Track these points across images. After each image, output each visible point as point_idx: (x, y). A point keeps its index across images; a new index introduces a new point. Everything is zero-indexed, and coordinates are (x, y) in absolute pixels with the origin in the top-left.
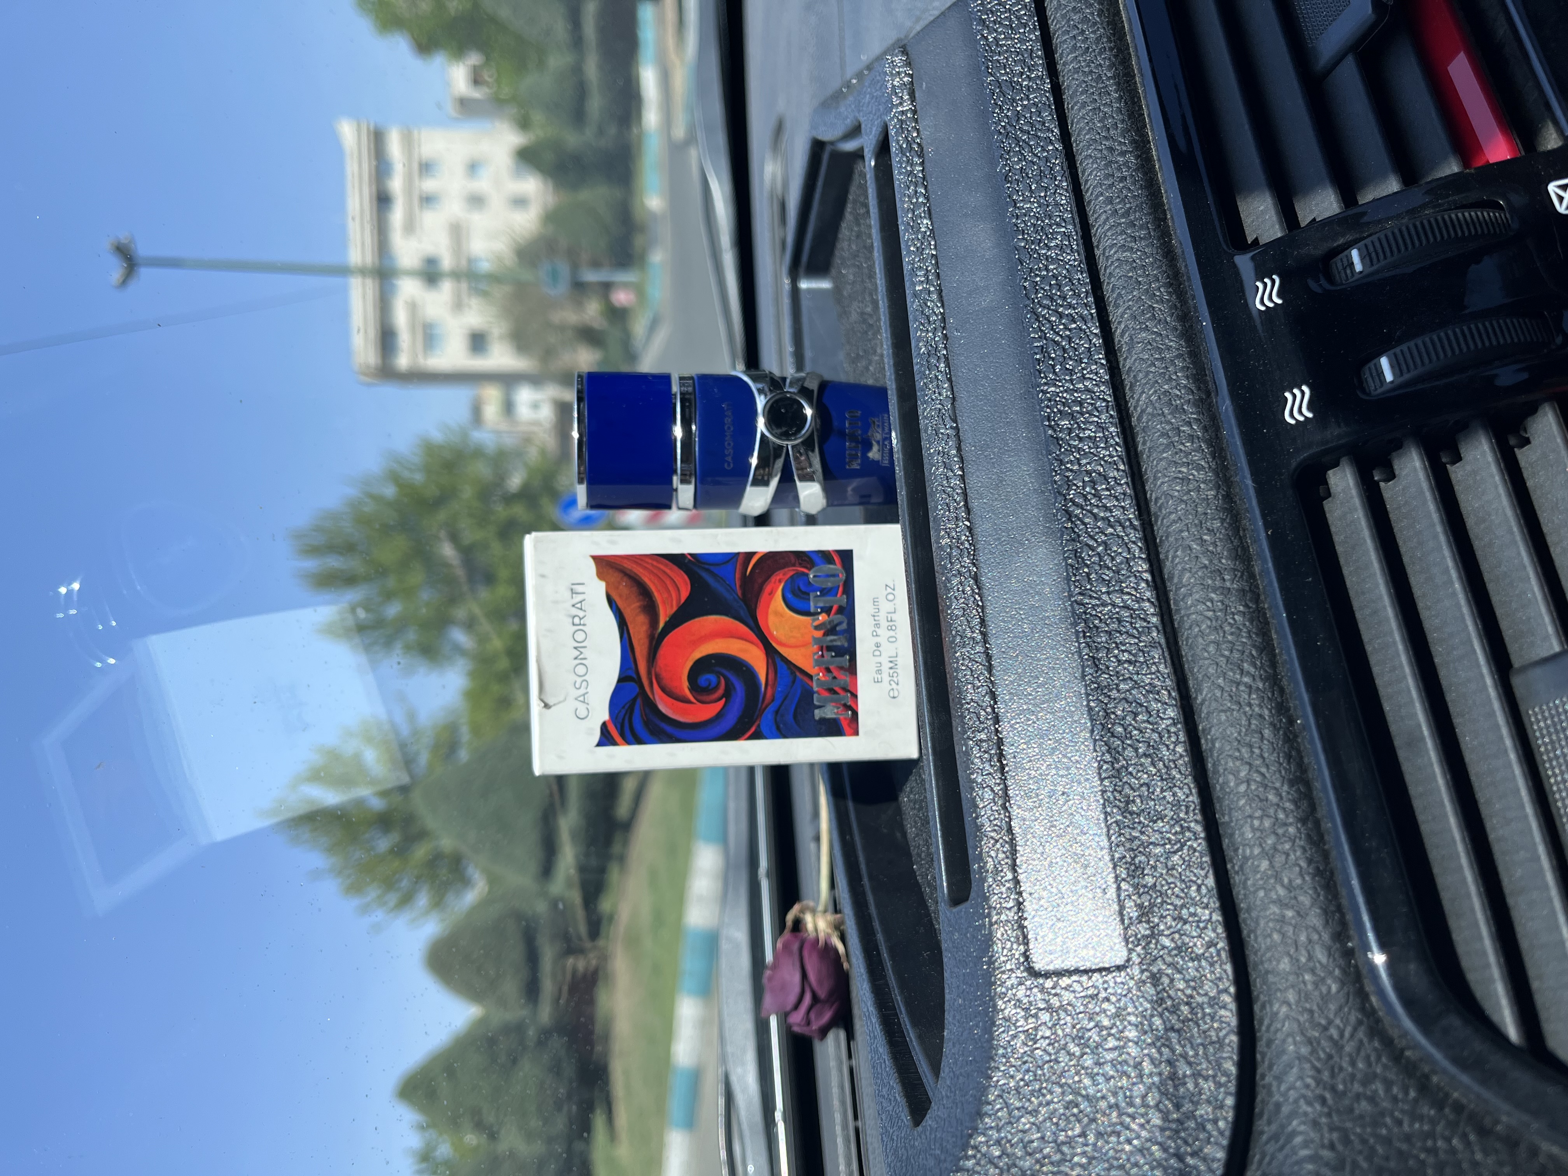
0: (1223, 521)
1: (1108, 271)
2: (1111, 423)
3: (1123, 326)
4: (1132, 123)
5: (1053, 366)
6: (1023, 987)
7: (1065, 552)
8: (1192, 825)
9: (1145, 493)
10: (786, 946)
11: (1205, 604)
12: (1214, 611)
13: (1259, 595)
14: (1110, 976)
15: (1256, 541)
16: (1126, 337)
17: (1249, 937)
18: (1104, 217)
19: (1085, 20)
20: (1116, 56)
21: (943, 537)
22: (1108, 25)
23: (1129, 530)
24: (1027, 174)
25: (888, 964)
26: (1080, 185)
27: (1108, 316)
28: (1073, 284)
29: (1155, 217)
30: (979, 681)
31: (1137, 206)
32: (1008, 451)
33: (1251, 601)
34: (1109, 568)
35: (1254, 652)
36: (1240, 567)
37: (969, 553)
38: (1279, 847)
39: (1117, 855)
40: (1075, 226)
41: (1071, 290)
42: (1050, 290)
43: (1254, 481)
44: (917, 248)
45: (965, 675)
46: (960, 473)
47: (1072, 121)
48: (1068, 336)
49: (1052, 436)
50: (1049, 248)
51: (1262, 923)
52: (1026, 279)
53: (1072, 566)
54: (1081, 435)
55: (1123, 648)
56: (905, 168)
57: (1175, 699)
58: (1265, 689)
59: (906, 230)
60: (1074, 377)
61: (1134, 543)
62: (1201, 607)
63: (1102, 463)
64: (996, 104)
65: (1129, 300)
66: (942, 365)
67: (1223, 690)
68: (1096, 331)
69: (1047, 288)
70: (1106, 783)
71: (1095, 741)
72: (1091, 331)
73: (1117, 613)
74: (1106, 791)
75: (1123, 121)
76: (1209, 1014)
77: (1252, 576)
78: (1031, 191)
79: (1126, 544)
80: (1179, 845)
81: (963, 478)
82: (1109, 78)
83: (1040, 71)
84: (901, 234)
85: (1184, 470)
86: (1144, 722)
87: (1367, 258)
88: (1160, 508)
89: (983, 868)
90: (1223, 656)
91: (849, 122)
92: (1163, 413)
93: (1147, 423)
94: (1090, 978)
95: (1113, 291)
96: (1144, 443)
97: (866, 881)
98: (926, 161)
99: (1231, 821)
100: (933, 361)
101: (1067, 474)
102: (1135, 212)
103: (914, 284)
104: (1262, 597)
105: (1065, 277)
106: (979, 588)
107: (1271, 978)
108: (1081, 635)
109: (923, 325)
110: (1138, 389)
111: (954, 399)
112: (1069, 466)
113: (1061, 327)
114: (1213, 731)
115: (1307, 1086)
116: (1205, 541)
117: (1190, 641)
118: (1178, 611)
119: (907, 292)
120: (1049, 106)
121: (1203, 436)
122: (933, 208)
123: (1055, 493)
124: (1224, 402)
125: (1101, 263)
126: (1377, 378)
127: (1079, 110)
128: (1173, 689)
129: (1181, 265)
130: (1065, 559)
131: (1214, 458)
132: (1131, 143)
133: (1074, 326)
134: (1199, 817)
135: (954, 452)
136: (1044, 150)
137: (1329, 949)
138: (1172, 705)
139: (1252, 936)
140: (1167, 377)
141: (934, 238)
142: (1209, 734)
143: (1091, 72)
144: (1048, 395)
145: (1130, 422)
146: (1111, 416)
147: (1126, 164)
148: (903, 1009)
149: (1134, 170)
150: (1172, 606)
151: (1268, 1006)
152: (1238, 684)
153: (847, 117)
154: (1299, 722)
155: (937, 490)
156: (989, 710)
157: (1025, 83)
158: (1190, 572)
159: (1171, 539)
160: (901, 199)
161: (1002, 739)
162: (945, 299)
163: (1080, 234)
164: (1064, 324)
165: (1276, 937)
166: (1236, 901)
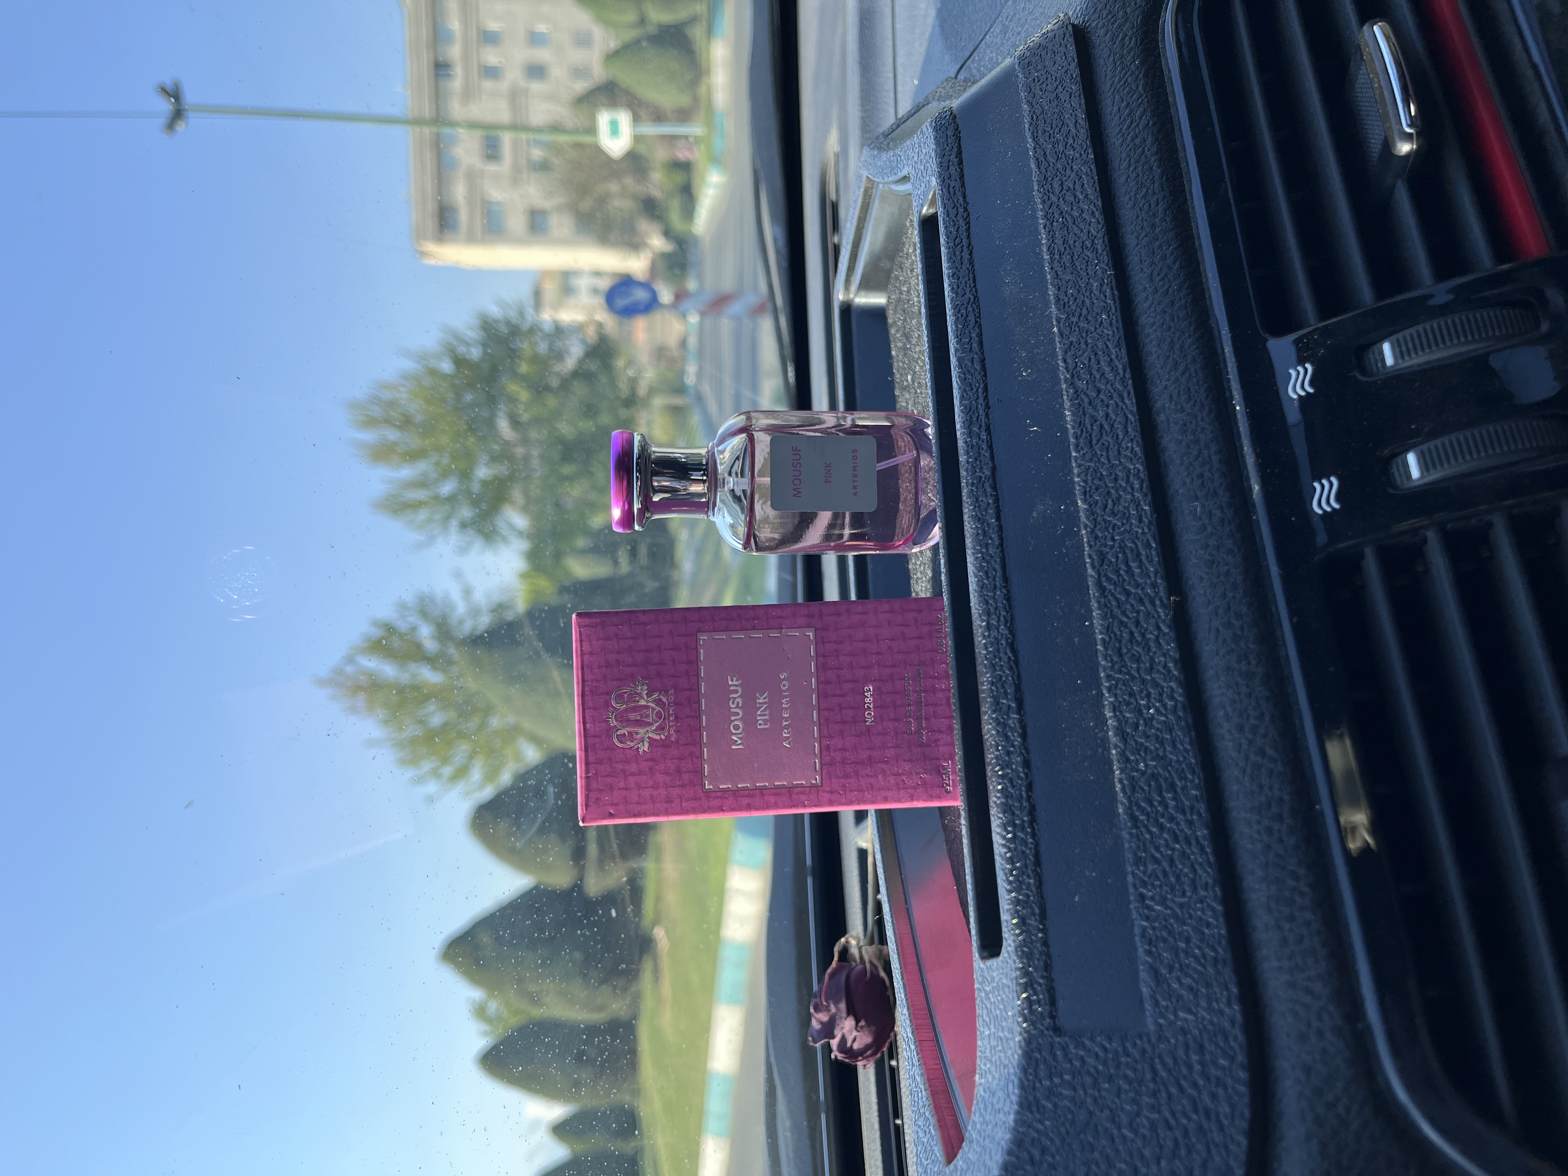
0: (1250, 605)
2: (1145, 501)
4: (1174, 199)
8: (1212, 902)
11: (1230, 687)
18: (1144, 294)
20: (1159, 131)
22: (1153, 98)
23: (1159, 609)
26: (1121, 258)
27: (1145, 392)
28: (1111, 360)
29: (1193, 297)
31: (1177, 285)
33: (1274, 685)
35: (1276, 737)
36: (1265, 651)
43: (1280, 568)
47: (1117, 194)
57: (1199, 778)
58: (1286, 773)
61: (1164, 621)
66: (984, 433)
68: (1133, 408)
72: (1127, 409)
75: (1164, 197)
82: (1152, 153)
83: (1085, 141)
87: (1398, 354)
90: (1246, 738)
95: (1153, 369)
102: (1174, 292)
115: (1313, 1161)
116: (1233, 624)
118: (1206, 691)
120: (1093, 177)
121: (1234, 522)
126: (1404, 473)
128: (1198, 767)
131: (1243, 543)
132: (1171, 220)
134: (1218, 895)
137: (1339, 1032)
138: (1197, 784)
145: (1164, 500)
146: (1145, 494)
147: (1167, 242)
149: (1175, 248)
150: (1200, 687)
152: (1260, 766)
163: (1120, 308)
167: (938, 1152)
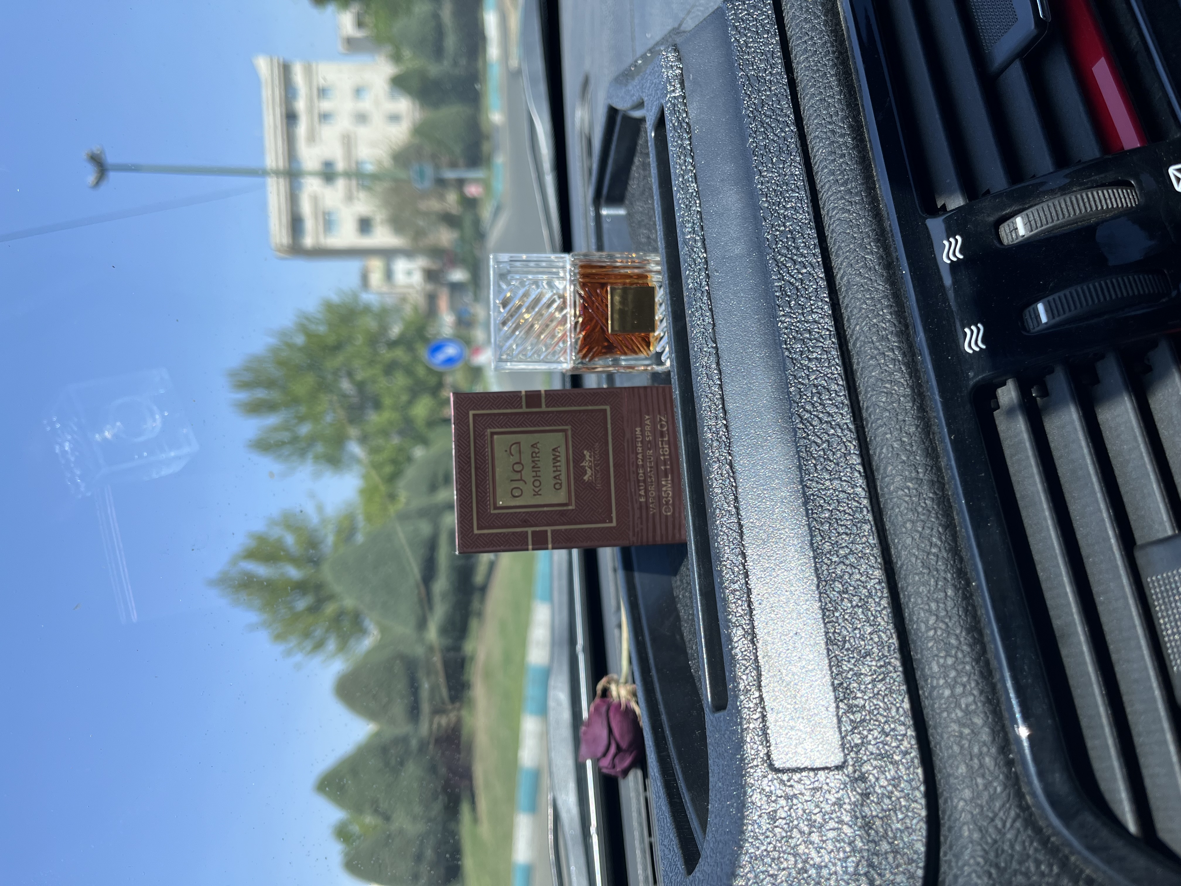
0: (917, 427)
1: (831, 228)
2: (833, 348)
3: (842, 271)
4: (850, 111)
5: (789, 302)
6: (766, 779)
7: (798, 447)
8: (893, 661)
9: (859, 403)
10: (597, 709)
11: (903, 491)
12: (911, 497)
13: (944, 485)
14: (831, 773)
15: (942, 441)
16: (845, 281)
17: (936, 747)
18: (827, 186)
19: (813, 28)
20: (837, 58)
21: (706, 432)
22: (831, 33)
23: (846, 432)
24: (769, 150)
25: (670, 739)
26: (809, 159)
27: (831, 263)
28: (804, 238)
29: (867, 186)
30: (734, 544)
31: (853, 177)
33: (938, 489)
34: (831, 461)
35: (940, 529)
36: (930, 463)
37: (725, 445)
38: (959, 680)
39: (836, 682)
40: (806, 192)
41: (803, 242)
42: (787, 243)
43: (941, 396)
44: (686, 206)
45: (723, 539)
46: (719, 383)
47: (804, 108)
48: (801, 279)
49: (788, 357)
50: (786, 209)
51: (945, 736)
52: (769, 232)
53: (803, 458)
54: (810, 356)
55: (841, 523)
56: (677, 142)
57: (880, 564)
58: (948, 558)
59: (678, 191)
60: (805, 311)
61: (850, 442)
62: (900, 493)
63: (826, 379)
64: (746, 93)
65: (847, 252)
66: (705, 298)
67: (917, 558)
68: (822, 275)
69: (785, 240)
70: (828, 626)
71: (820, 593)
72: (817, 276)
73: (837, 496)
74: (828, 632)
75: (842, 110)
76: (905, 806)
77: (939, 469)
78: (772, 163)
79: (844, 442)
80: (882, 676)
81: (721, 386)
82: (832, 76)
83: (780, 68)
84: (674, 193)
85: (887, 385)
86: (857, 580)
87: (1028, 225)
88: (870, 415)
89: (736, 687)
90: (917, 531)
91: (636, 98)
92: (872, 341)
93: (860, 348)
94: (816, 775)
95: (835, 244)
96: (858, 363)
97: (654, 672)
98: (693, 137)
99: (922, 658)
100: (698, 295)
101: (800, 387)
102: (852, 182)
103: (684, 234)
104: (947, 486)
105: (798, 232)
106: (733, 473)
107: (952, 780)
108: (810, 512)
109: (690, 266)
110: (853, 322)
111: (714, 325)
112: (800, 380)
113: (795, 271)
114: (909, 589)
115: (978, 864)
116: (904, 442)
117: (892, 518)
118: (883, 495)
119: (679, 239)
121: (903, 360)
122: (698, 174)
123: (790, 401)
124: (919, 334)
125: (826, 221)
126: (1034, 319)
127: (809, 100)
128: (879, 556)
129: (887, 224)
130: (798, 452)
131: (911, 377)
132: (849, 127)
133: (804, 271)
134: (897, 655)
135: (714, 366)
136: (782, 131)
137: (996, 759)
138: (878, 568)
139: (938, 747)
140: (875, 313)
141: (699, 198)
142: (906, 591)
143: (818, 70)
144: (785, 324)
145: (847, 346)
146: (833, 343)
147: (845, 144)
149: (851, 149)
150: (879, 491)
151: (949, 801)
152: (929, 554)
153: (633, 95)
154: (974, 584)
155: (701, 395)
156: (741, 567)
157: (768, 78)
158: (892, 465)
159: (878, 439)
160: (674, 166)
161: (750, 589)
162: (707, 246)
163: (810, 198)
164: (797, 269)
165: (956, 748)
166: (926, 719)
167: (681, 866)
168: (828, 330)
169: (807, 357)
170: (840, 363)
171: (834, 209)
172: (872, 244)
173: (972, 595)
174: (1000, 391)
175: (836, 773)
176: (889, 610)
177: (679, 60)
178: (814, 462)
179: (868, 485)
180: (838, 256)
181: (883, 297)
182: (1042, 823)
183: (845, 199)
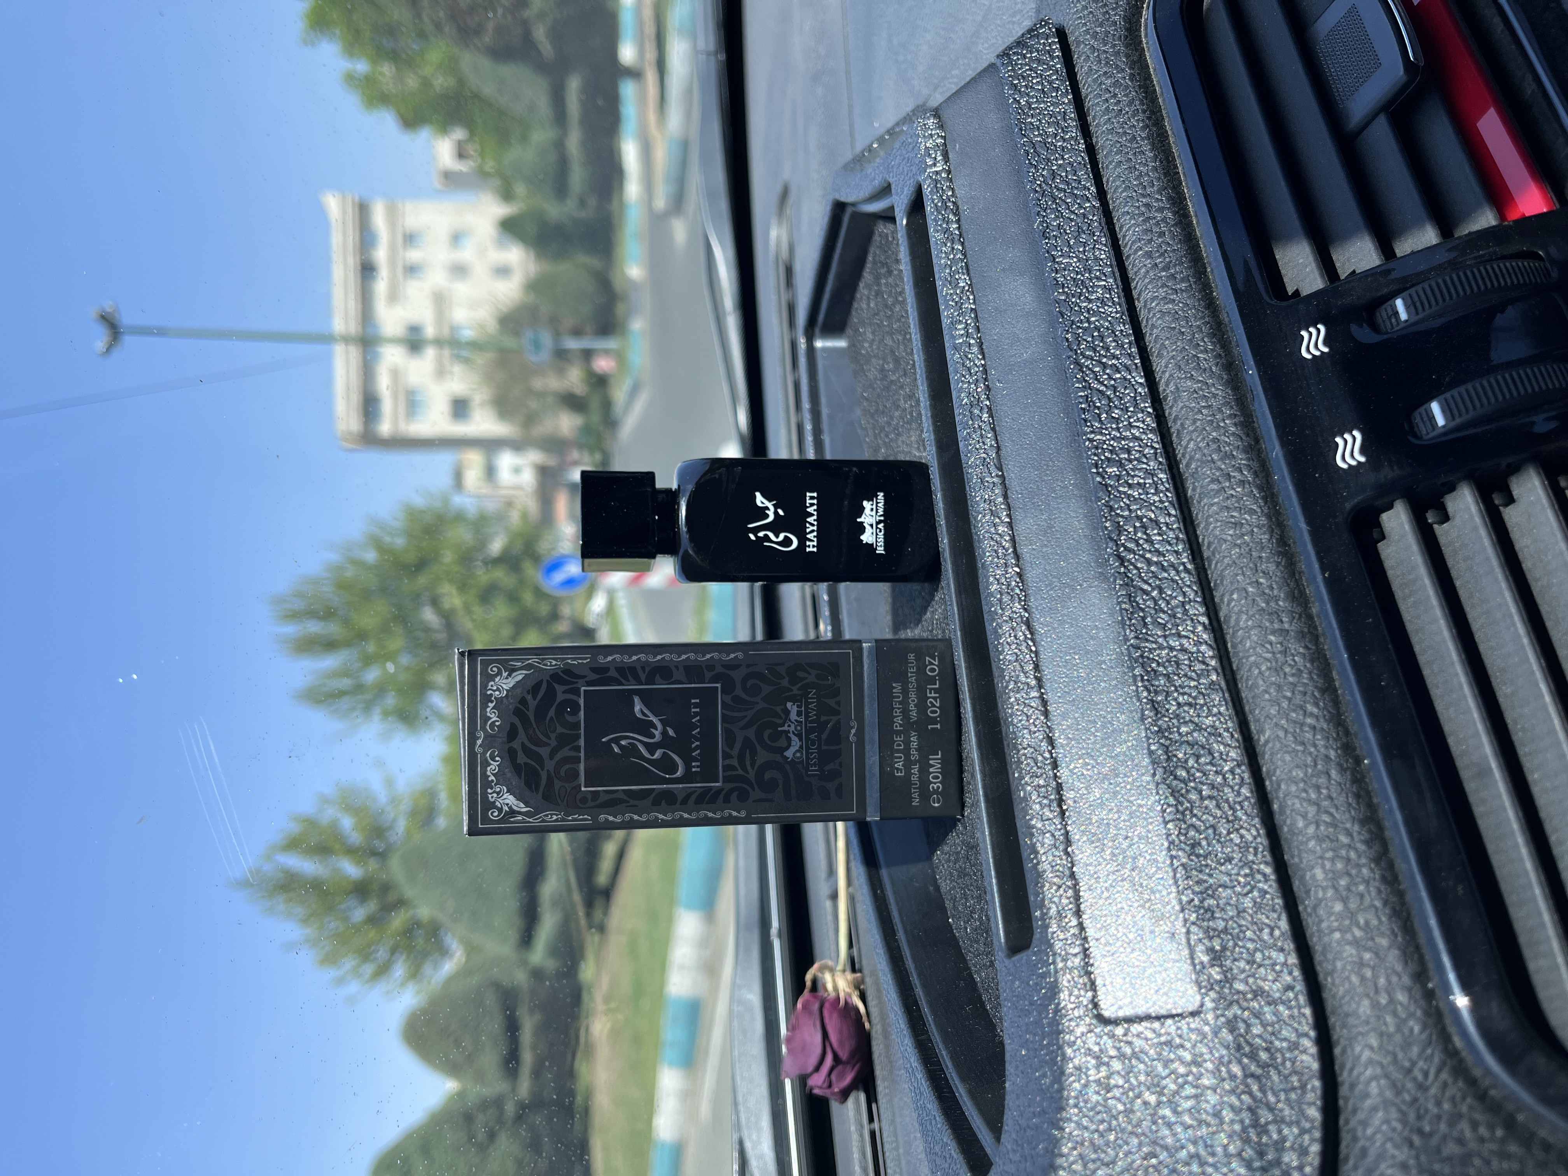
0: (1278, 564)
1: (1150, 323)
2: (1161, 469)
3: (1167, 375)
4: (1169, 181)
5: (1099, 415)
6: (1093, 1034)
7: (1119, 597)
8: (1262, 866)
9: (1197, 537)
10: (805, 1007)
11: (1264, 646)
12: (1274, 653)
13: (1317, 637)
14: (1183, 1022)
15: (1313, 583)
16: (1172, 387)
17: (1326, 980)
18: (1143, 270)
19: (1116, 84)
20: (1149, 118)
21: (992, 584)
22: (1140, 88)
23: (1183, 575)
24: (1065, 230)
25: (929, 1018)
26: (1118, 240)
27: (1152, 366)
29: (1195, 270)
30: (1036, 726)
31: (1177, 260)
32: (1056, 498)
33: (1310, 642)
34: (1164, 612)
35: (1316, 693)
36: (1299, 610)
37: (1020, 599)
38: (1353, 888)
39: (1185, 899)
40: (1115, 280)
41: (1114, 341)
42: (1093, 342)
44: (956, 303)
45: (1021, 721)
46: (1008, 520)
47: (1108, 179)
48: (1113, 386)
49: (1101, 483)
50: (1090, 301)
51: (1339, 965)
52: (1068, 331)
53: (1127, 610)
54: (1130, 482)
55: (1181, 691)
56: (940, 225)
57: (1237, 741)
58: (1329, 729)
59: (944, 285)
60: (1121, 425)
61: (1189, 586)
62: (1260, 649)
63: (1153, 508)
64: (1031, 164)
65: (1173, 350)
66: (985, 415)
67: (1286, 731)
68: (1142, 381)
69: (1090, 339)
70: (1170, 826)
71: (1158, 784)
73: (1175, 656)
74: (1171, 835)
75: (1159, 179)
76: (1290, 1059)
77: (1310, 617)
78: (1069, 246)
79: (1181, 588)
80: (1249, 887)
81: (1010, 525)
82: (1143, 139)
83: (1074, 132)
84: (939, 288)
85: (1236, 514)
86: (1207, 764)
87: (1412, 308)
88: (1213, 554)
89: (1046, 914)
90: (1285, 697)
91: (877, 183)
92: (1212, 459)
93: (1196, 469)
94: (1163, 1024)
95: (1156, 341)
96: (1194, 490)
97: (901, 936)
98: (962, 218)
99: (1301, 862)
100: (976, 412)
101: (1117, 520)
102: (1175, 266)
103: (954, 338)
104: (1322, 640)
105: (1108, 328)
106: (1032, 633)
107: (1351, 1021)
108: (1139, 678)
109: (964, 376)
110: (1185, 437)
111: (998, 448)
112: (1118, 511)
113: (1106, 377)
114: (1278, 772)
116: (1261, 584)
117: (1250, 683)
118: (1236, 653)
119: (947, 345)
120: (1085, 165)
121: (1254, 481)
122: (970, 263)
123: (1106, 539)
124: (1274, 448)
125: (1143, 315)
126: (1428, 422)
127: (1115, 168)
128: (1235, 731)
129: (1224, 316)
130: (1119, 603)
131: (1266, 503)
132: (1168, 199)
133: (1118, 376)
134: (1269, 858)
135: (1000, 500)
136: (1081, 207)
137: (1409, 990)
138: (1235, 747)
139: (1329, 979)
140: (1215, 424)
141: (973, 293)
142: (1274, 775)
143: (1125, 133)
144: (1095, 443)
145: (1178, 469)
146: (1160, 463)
147: (1164, 220)
148: (949, 1064)
149: (1173, 226)
150: (1230, 649)
151: (1349, 1050)
152: (1302, 725)
153: (874, 179)
154: (1366, 761)
155: (984, 537)
156: (1047, 755)
157: (1059, 144)
158: (1247, 614)
159: (1226, 583)
160: (937, 256)
161: (1061, 784)
162: (986, 351)
163: (1121, 287)
165: (1355, 979)
166: (1310, 943)
168: (1152, 447)
169: (1126, 482)
170: (1172, 489)
171: (1153, 299)
172: (1206, 340)
173: (1364, 777)
174: (1385, 517)
175: (1191, 1020)
176: (1252, 801)
177: (941, 127)
178: (1141, 614)
179: (1216, 641)
180: (1160, 355)
181: (1223, 404)
182: (1477, 1072)
183: (1167, 286)
